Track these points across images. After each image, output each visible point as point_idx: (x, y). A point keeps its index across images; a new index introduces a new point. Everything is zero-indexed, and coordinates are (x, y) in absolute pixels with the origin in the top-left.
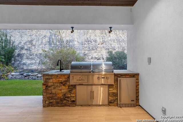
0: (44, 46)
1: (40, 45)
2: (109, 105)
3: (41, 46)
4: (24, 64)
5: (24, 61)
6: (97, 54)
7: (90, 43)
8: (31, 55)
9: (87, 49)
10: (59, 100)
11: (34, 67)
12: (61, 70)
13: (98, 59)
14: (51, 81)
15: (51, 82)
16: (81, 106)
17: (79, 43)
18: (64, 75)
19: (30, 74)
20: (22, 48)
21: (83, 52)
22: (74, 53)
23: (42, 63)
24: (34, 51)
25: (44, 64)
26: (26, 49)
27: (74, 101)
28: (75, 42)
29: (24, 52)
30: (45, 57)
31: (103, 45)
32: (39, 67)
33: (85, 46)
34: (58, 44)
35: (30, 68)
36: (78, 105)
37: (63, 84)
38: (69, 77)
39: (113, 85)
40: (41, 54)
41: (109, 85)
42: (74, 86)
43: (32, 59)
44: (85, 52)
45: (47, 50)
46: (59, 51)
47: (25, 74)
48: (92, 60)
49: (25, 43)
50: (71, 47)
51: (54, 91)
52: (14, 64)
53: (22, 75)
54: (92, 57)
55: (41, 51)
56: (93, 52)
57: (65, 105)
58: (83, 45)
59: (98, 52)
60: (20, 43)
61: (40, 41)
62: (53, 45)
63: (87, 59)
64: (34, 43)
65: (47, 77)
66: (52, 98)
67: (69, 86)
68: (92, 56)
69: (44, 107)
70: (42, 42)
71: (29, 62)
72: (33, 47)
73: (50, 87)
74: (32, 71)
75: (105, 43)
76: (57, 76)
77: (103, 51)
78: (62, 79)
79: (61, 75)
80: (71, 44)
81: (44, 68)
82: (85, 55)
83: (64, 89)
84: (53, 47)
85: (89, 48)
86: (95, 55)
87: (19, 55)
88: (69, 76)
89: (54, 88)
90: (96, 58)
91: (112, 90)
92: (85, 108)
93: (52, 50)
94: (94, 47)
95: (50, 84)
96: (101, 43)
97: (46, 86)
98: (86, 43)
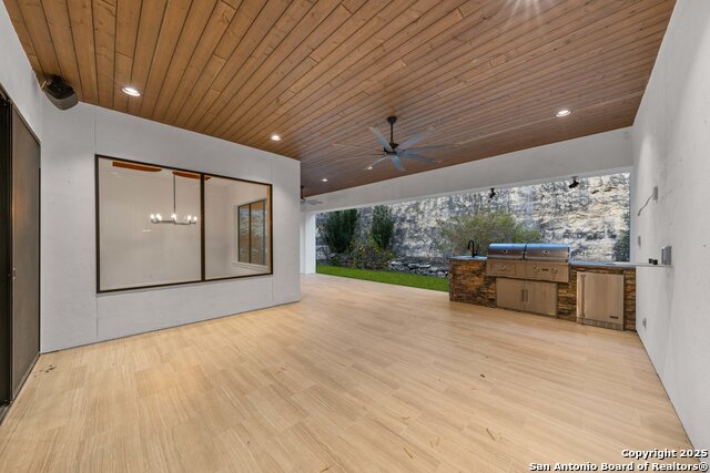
0: (438, 211)
1: (432, 210)
2: (558, 318)
3: (433, 213)
4: (406, 248)
5: (406, 243)
6: (586, 221)
7: (559, 191)
8: (417, 232)
9: (548, 210)
10: (470, 295)
11: (423, 254)
12: (473, 256)
13: (589, 238)
14: (460, 268)
15: (459, 270)
16: (505, 309)
17: (523, 195)
18: (478, 261)
19: (418, 265)
20: (403, 220)
21: (536, 219)
22: (508, 223)
23: (436, 246)
24: (422, 223)
25: (440, 248)
26: (409, 221)
27: (493, 300)
28: (512, 195)
29: (406, 225)
30: (442, 235)
31: (612, 193)
32: (431, 255)
33: (545, 201)
34: (468, 204)
35: (415, 255)
36: (500, 308)
37: (477, 273)
38: (485, 265)
39: (566, 284)
40: (434, 228)
41: (559, 283)
42: (494, 279)
43: (419, 238)
44: (542, 220)
45: (444, 219)
46: (470, 220)
47: (410, 265)
48: (566, 240)
49: (406, 210)
50: (500, 209)
51: (463, 282)
52: (391, 247)
53: (406, 265)
54: (567, 231)
55: (433, 224)
56: (570, 216)
57: (480, 304)
58: (535, 199)
59: (589, 215)
60: (400, 209)
61: (432, 203)
62: (457, 209)
63: (550, 238)
64: (421, 207)
65: (455, 263)
66: (462, 291)
67: (485, 278)
68: (566, 228)
69: (451, 300)
70: (435, 205)
71: (413, 244)
72: (420, 216)
73: (459, 276)
74: (420, 260)
75: (620, 186)
76: (467, 262)
77: (614, 212)
78: (476, 267)
79: (474, 261)
80: (500, 200)
81: (439, 255)
82: (543, 226)
83: (478, 281)
84: (458, 213)
85: (558, 206)
86: (578, 225)
87: (399, 231)
88: (485, 263)
89: (464, 278)
90: (582, 234)
91: (563, 293)
92: (511, 312)
93: (456, 218)
94: (575, 202)
95: (458, 273)
96: (604, 187)
97: (455, 275)
98: (545, 194)
